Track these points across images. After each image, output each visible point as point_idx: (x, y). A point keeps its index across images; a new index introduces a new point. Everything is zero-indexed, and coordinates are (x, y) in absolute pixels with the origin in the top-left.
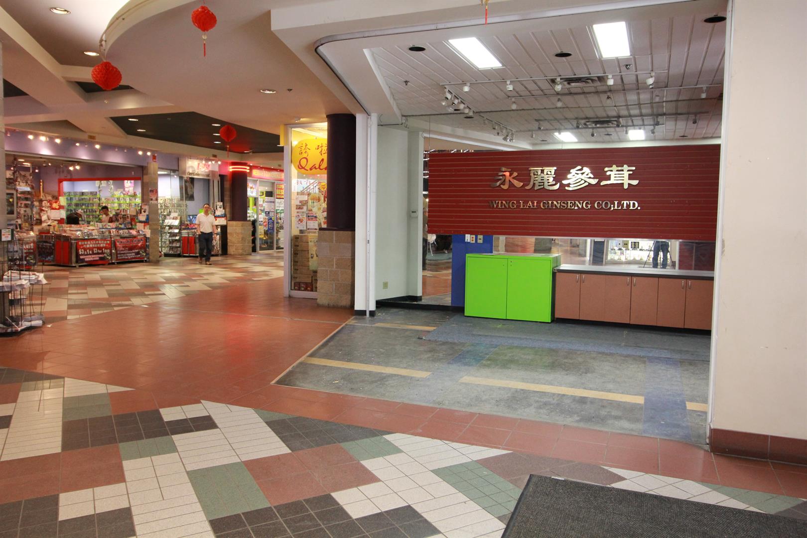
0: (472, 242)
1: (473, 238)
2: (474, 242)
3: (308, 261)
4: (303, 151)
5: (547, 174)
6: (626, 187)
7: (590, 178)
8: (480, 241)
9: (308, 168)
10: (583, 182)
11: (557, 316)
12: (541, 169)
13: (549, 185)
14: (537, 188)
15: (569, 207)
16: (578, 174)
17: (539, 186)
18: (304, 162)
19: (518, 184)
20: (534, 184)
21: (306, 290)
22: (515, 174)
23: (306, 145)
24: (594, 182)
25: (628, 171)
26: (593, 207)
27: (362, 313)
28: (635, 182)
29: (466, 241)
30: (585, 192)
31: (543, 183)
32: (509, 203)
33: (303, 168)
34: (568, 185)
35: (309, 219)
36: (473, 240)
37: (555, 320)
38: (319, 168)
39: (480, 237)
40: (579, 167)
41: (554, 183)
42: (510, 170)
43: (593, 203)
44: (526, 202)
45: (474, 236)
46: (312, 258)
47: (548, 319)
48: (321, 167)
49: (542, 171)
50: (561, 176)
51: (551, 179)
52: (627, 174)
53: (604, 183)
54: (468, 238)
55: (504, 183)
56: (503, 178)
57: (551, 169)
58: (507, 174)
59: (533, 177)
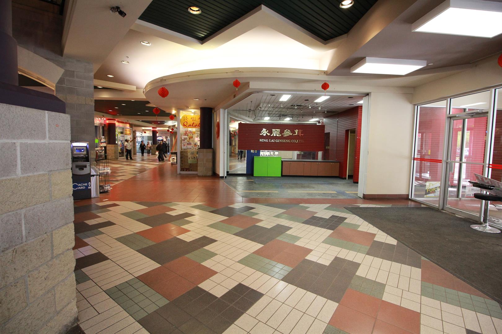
0: (253, 153)
3: (188, 160)
4: (185, 119)
6: (300, 136)
8: (256, 152)
9: (187, 125)
10: (288, 134)
11: (283, 174)
13: (278, 135)
14: (274, 135)
15: (284, 142)
16: (287, 132)
18: (185, 124)
19: (269, 134)
21: (186, 171)
22: (268, 131)
23: (187, 117)
24: (291, 134)
26: (291, 142)
27: (222, 177)
28: (303, 135)
30: (289, 137)
31: (276, 134)
32: (266, 140)
33: (185, 125)
34: (284, 135)
35: (188, 145)
37: (282, 176)
38: (192, 126)
39: (256, 151)
40: (287, 130)
44: (271, 140)
45: (254, 151)
46: (189, 159)
47: (280, 175)
48: (193, 126)
49: (276, 130)
50: (282, 132)
51: (279, 133)
52: (300, 132)
53: (294, 135)
54: (252, 151)
55: (264, 134)
56: (264, 132)
57: (279, 130)
58: (265, 131)
59: (273, 132)
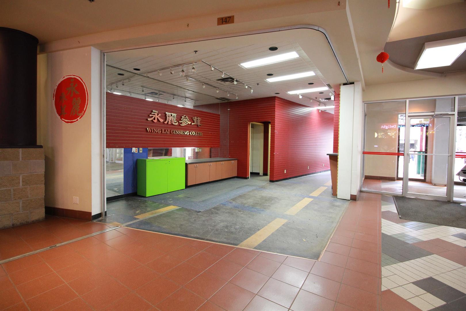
0: (136, 152)
1: (136, 150)
2: (137, 152)
5: (173, 117)
6: (199, 126)
7: (188, 121)
8: (141, 152)
10: (186, 122)
11: (189, 184)
12: (171, 114)
13: (174, 122)
15: (182, 134)
16: (184, 119)
17: (170, 122)
19: (161, 120)
20: (168, 121)
22: (160, 115)
24: (190, 123)
25: (200, 120)
26: (189, 134)
28: (202, 125)
29: (133, 152)
30: (187, 127)
31: (172, 121)
32: (157, 130)
34: (181, 123)
36: (136, 151)
39: (141, 149)
40: (185, 116)
41: (176, 121)
42: (157, 112)
43: (189, 133)
44: (165, 130)
45: (137, 149)
49: (171, 115)
50: (179, 119)
51: (175, 120)
52: (199, 121)
53: (193, 124)
54: (134, 150)
55: (154, 119)
56: (154, 116)
57: (175, 115)
58: (156, 114)
59: (168, 117)
